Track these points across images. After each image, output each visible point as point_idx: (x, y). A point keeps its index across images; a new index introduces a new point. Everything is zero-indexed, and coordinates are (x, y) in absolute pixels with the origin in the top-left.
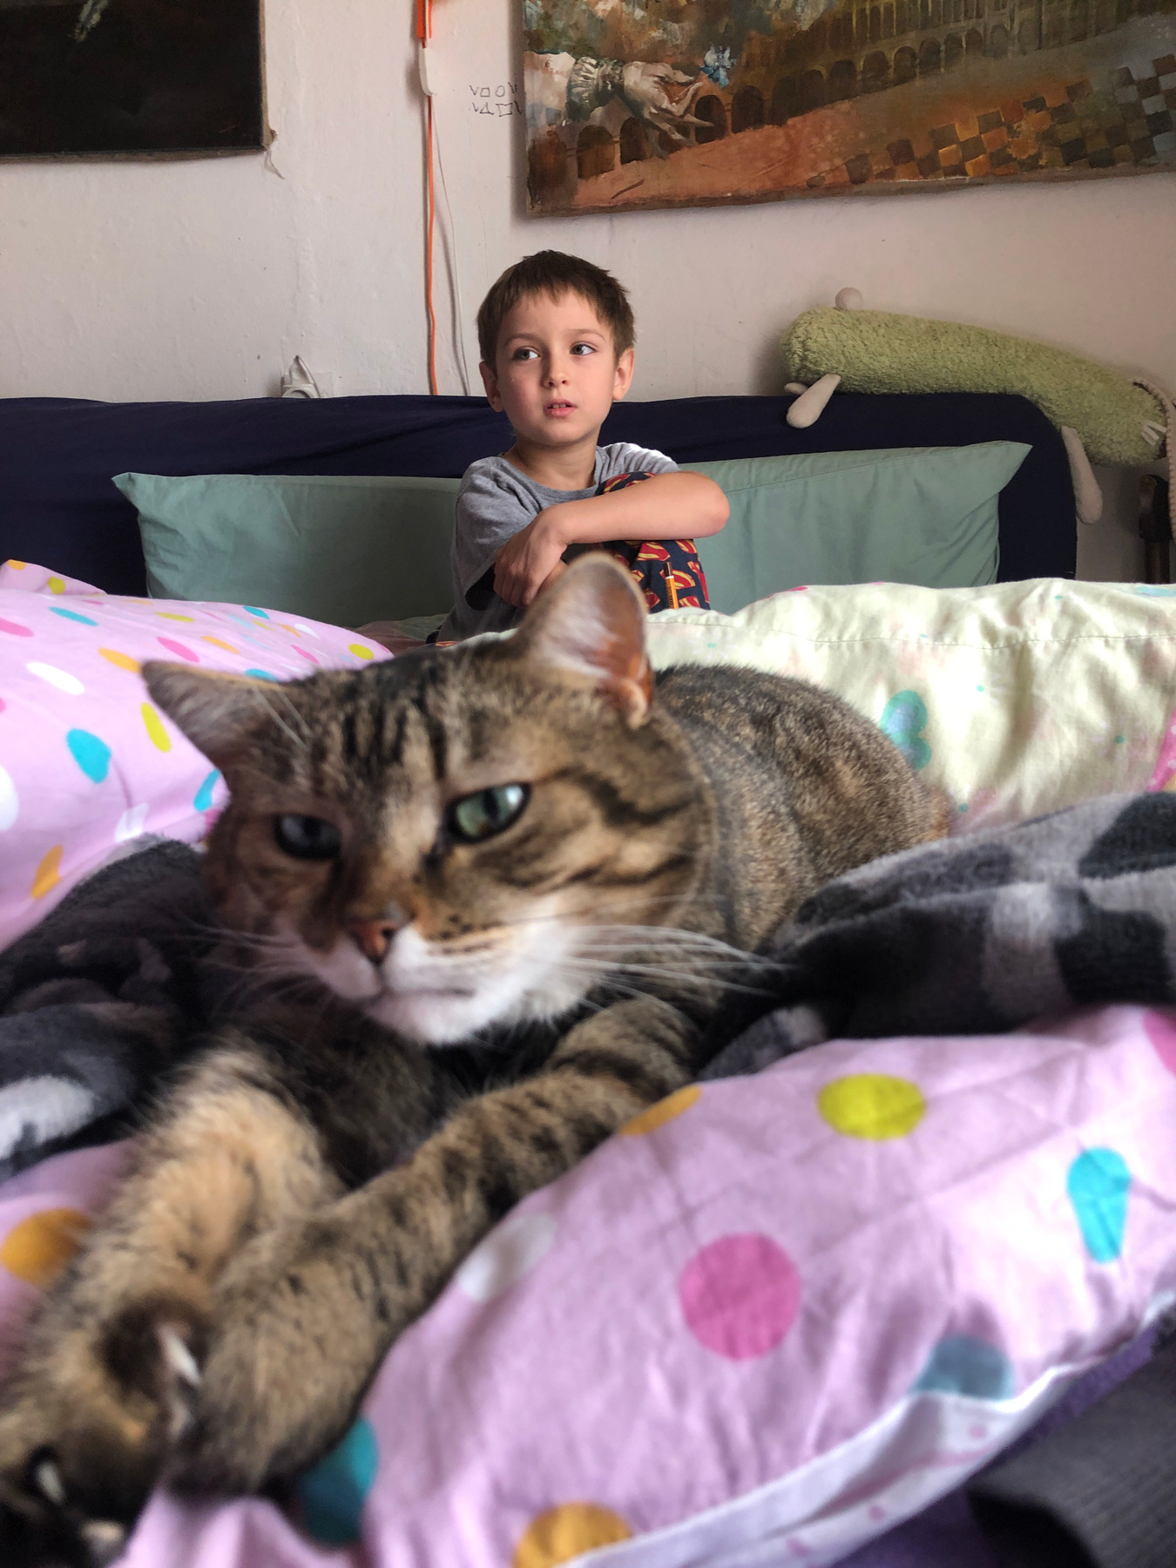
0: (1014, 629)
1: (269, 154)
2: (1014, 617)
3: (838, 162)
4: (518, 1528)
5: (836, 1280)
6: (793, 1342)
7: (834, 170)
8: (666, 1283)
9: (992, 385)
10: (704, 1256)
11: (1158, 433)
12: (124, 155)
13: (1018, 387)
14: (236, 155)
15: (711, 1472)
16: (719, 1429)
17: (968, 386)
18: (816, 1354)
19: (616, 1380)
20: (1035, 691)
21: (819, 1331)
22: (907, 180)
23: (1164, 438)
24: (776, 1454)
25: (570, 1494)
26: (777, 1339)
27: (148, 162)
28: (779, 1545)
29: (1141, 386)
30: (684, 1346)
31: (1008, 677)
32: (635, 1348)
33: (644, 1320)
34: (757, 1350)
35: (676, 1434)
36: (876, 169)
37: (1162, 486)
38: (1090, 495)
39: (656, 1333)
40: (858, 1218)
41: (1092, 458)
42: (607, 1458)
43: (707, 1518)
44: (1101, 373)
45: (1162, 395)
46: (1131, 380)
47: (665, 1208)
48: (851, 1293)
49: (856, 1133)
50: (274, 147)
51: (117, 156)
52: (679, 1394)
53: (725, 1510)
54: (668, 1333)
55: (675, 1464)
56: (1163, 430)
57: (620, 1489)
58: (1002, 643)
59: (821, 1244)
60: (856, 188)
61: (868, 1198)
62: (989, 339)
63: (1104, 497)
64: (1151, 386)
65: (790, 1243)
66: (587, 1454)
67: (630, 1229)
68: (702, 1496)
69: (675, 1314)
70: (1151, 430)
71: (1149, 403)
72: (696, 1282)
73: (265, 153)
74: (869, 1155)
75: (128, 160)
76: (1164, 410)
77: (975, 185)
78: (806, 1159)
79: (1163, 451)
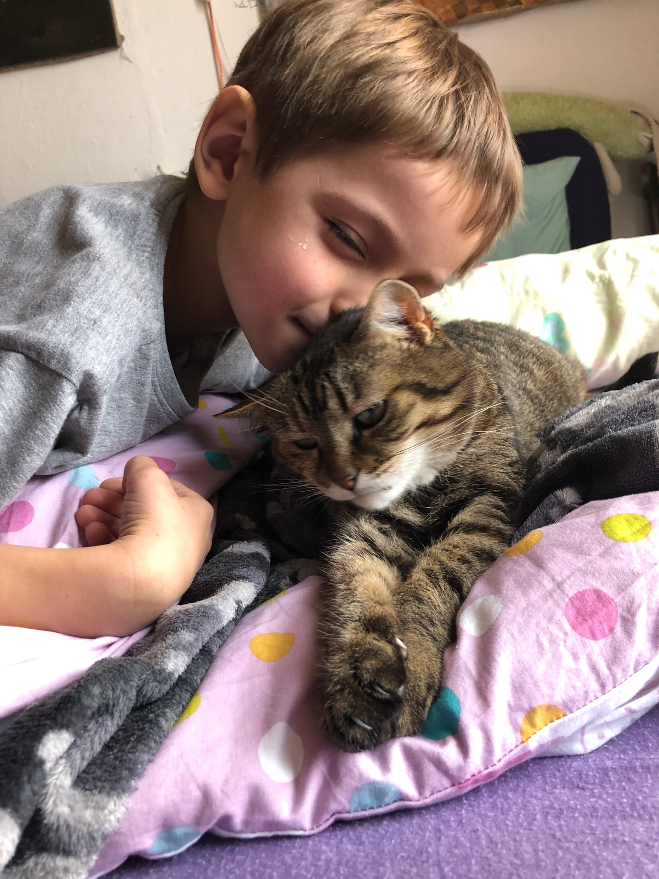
0: (602, 272)
1: (122, 50)
2: (602, 265)
3: (448, 7)
4: (521, 718)
5: (632, 602)
6: (618, 629)
7: (447, 12)
8: (559, 614)
9: (552, 125)
10: (571, 600)
11: (648, 138)
12: (40, 63)
13: (567, 124)
14: (103, 52)
15: (594, 686)
16: (594, 669)
17: (539, 128)
18: (629, 633)
19: (549, 655)
20: (619, 303)
21: (628, 623)
22: (488, 12)
23: (651, 140)
24: (619, 675)
25: (540, 702)
26: (611, 630)
27: (54, 64)
28: (622, 711)
29: (635, 112)
30: (573, 638)
31: (604, 298)
32: (552, 641)
33: (554, 630)
34: (604, 635)
35: (577, 673)
36: (470, 8)
37: (654, 167)
38: (614, 179)
39: (561, 635)
40: (636, 576)
41: (614, 159)
42: (551, 686)
43: (596, 703)
44: (612, 108)
45: (648, 117)
46: (630, 110)
47: (549, 585)
48: (639, 606)
49: (624, 540)
50: (124, 45)
51: (36, 63)
52: (576, 657)
53: (602, 699)
54: (566, 634)
55: (579, 684)
56: (650, 136)
57: (559, 698)
58: (597, 280)
59: (622, 588)
60: (461, 21)
61: (637, 567)
62: (548, 98)
63: (622, 179)
64: (641, 112)
65: (608, 590)
66: (542, 685)
67: (535, 595)
68: (591, 696)
69: (567, 627)
70: (643, 137)
71: (640, 121)
72: (572, 612)
73: (120, 49)
74: (632, 547)
75: (43, 65)
76: (650, 125)
77: (527, 9)
78: (603, 555)
79: (651, 148)
